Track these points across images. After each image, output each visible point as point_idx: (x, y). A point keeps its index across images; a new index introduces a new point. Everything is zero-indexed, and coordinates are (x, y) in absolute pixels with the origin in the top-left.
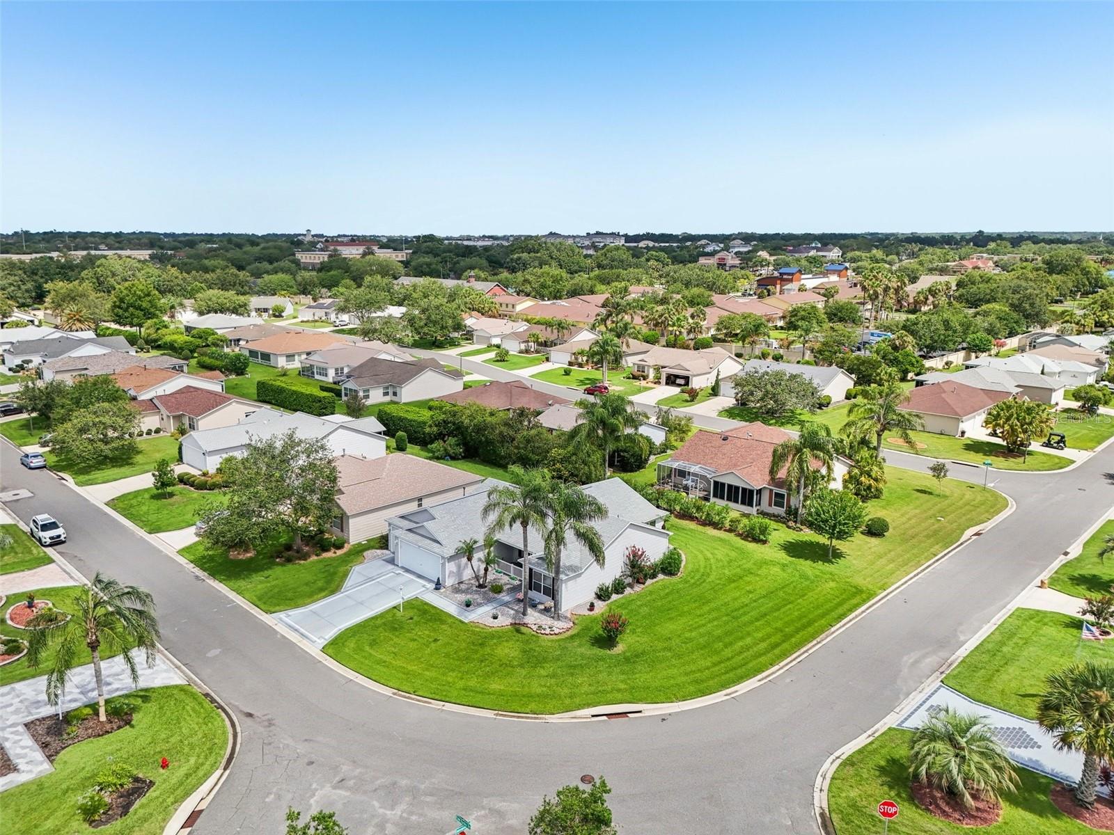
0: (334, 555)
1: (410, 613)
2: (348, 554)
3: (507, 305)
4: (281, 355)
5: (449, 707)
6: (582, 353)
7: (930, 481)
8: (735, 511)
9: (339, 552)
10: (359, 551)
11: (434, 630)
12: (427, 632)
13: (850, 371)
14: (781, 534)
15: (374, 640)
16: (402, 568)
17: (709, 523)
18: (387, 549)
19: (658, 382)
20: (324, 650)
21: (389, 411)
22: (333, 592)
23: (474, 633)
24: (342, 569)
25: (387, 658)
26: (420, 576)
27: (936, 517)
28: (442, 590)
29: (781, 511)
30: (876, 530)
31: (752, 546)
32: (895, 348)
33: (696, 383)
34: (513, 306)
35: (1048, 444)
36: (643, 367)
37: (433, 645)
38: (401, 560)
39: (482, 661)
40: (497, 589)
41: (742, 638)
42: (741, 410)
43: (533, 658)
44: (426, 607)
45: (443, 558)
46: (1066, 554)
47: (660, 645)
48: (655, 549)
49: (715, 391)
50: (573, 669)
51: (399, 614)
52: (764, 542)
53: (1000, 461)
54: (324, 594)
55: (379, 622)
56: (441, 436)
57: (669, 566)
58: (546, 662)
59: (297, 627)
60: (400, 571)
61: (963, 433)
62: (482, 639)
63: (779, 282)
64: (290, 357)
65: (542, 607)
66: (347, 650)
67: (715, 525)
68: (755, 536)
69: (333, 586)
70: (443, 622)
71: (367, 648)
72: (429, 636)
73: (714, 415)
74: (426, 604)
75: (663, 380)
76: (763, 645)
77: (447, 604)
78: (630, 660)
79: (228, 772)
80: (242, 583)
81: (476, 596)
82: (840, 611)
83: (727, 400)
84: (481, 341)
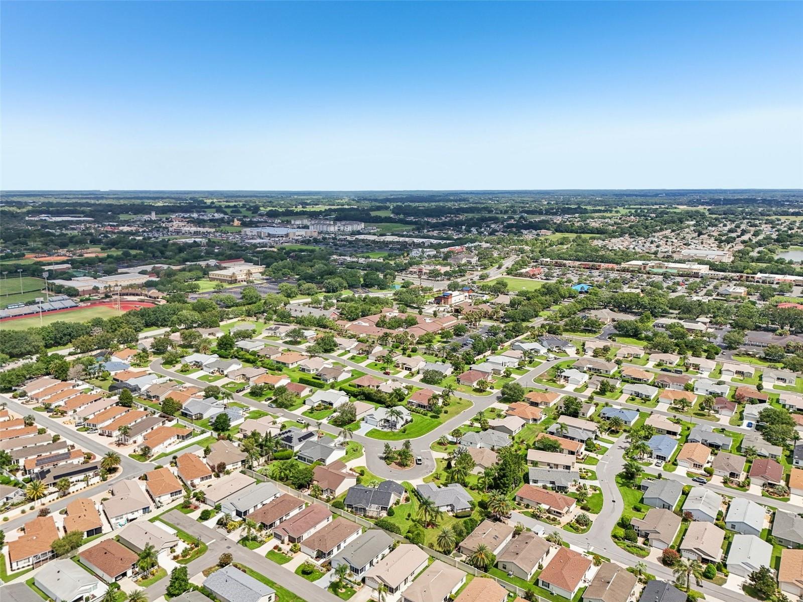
0: (356, 422)
1: (375, 430)
3: (342, 325)
4: (288, 363)
6: (378, 357)
7: (459, 401)
8: (422, 410)
10: (359, 421)
12: (379, 432)
13: (453, 365)
14: (430, 414)
17: (417, 412)
18: (364, 420)
19: (403, 369)
20: (365, 436)
23: (384, 432)
24: (359, 424)
25: (375, 436)
26: (372, 425)
27: (458, 408)
29: (430, 409)
30: (446, 412)
31: (425, 416)
32: (467, 354)
33: (413, 370)
34: (344, 326)
35: (491, 388)
36: (398, 364)
37: (380, 434)
38: (368, 422)
39: (388, 435)
40: (386, 426)
41: (423, 430)
42: (424, 380)
43: (394, 434)
44: (377, 429)
45: (377, 422)
47: (412, 431)
48: (409, 418)
49: (418, 373)
50: (400, 436)
51: (373, 430)
52: (427, 416)
53: (478, 394)
55: (370, 432)
56: (359, 395)
57: (411, 421)
58: (397, 435)
59: (359, 433)
60: (369, 424)
61: (472, 386)
62: (387, 433)
63: (443, 299)
64: (292, 364)
65: (394, 428)
66: (368, 435)
67: (419, 413)
68: (425, 415)
69: (360, 427)
71: (371, 435)
73: (418, 381)
77: (380, 429)
78: (408, 434)
80: (343, 428)
81: (383, 427)
82: (437, 426)
83: (421, 376)
84: (342, 349)
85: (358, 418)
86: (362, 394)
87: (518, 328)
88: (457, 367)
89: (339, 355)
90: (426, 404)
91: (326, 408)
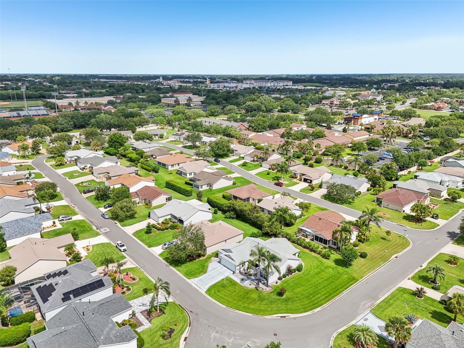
0: (203, 259)
1: (228, 282)
2: (207, 258)
3: (245, 135)
4: (170, 165)
5: (240, 312)
6: (274, 165)
7: (385, 235)
8: (320, 246)
9: (204, 258)
10: (210, 257)
11: (234, 288)
12: (232, 289)
13: (370, 180)
14: (335, 256)
15: (219, 290)
16: (223, 265)
17: (312, 250)
18: (218, 257)
19: (301, 180)
20: (206, 292)
21: (211, 199)
22: (205, 273)
23: (245, 289)
24: (206, 264)
25: (223, 296)
26: (228, 269)
27: (384, 250)
28: (235, 274)
29: (336, 247)
30: (363, 256)
31: (325, 260)
33: (314, 183)
34: (248, 135)
36: (296, 174)
37: (234, 293)
38: (222, 262)
39: (248, 299)
40: (251, 275)
41: (318, 294)
42: (328, 197)
43: (261, 299)
44: (231, 280)
45: (235, 265)
46: (421, 266)
47: (295, 296)
49: (320, 186)
50: (272, 302)
51: (224, 282)
52: (329, 259)
53: (413, 224)
54: (203, 273)
55: (219, 284)
56: (229, 211)
57: (299, 269)
58: (265, 300)
59: (197, 284)
60: (223, 266)
61: (404, 211)
62: (248, 292)
63: (353, 119)
64: (172, 165)
65: (263, 282)
66: (212, 293)
67: (315, 252)
68: (326, 257)
69: (205, 270)
70: (236, 285)
71: (217, 293)
72: (233, 290)
73: (319, 197)
74: (231, 279)
75: (303, 180)
76: (323, 297)
77: (237, 278)
78: (287, 300)
79: (190, 327)
80: (179, 268)
81: (245, 277)
82: (347, 286)
83: (324, 191)
84: (237, 155)
85: (209, 251)
86: (232, 211)
87: (449, 143)
88: (374, 183)
89: (231, 162)
90: (328, 237)
91: (173, 227)
